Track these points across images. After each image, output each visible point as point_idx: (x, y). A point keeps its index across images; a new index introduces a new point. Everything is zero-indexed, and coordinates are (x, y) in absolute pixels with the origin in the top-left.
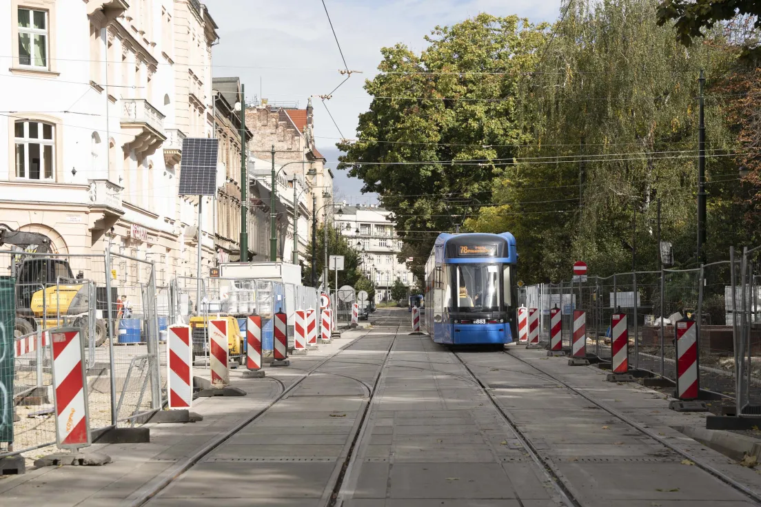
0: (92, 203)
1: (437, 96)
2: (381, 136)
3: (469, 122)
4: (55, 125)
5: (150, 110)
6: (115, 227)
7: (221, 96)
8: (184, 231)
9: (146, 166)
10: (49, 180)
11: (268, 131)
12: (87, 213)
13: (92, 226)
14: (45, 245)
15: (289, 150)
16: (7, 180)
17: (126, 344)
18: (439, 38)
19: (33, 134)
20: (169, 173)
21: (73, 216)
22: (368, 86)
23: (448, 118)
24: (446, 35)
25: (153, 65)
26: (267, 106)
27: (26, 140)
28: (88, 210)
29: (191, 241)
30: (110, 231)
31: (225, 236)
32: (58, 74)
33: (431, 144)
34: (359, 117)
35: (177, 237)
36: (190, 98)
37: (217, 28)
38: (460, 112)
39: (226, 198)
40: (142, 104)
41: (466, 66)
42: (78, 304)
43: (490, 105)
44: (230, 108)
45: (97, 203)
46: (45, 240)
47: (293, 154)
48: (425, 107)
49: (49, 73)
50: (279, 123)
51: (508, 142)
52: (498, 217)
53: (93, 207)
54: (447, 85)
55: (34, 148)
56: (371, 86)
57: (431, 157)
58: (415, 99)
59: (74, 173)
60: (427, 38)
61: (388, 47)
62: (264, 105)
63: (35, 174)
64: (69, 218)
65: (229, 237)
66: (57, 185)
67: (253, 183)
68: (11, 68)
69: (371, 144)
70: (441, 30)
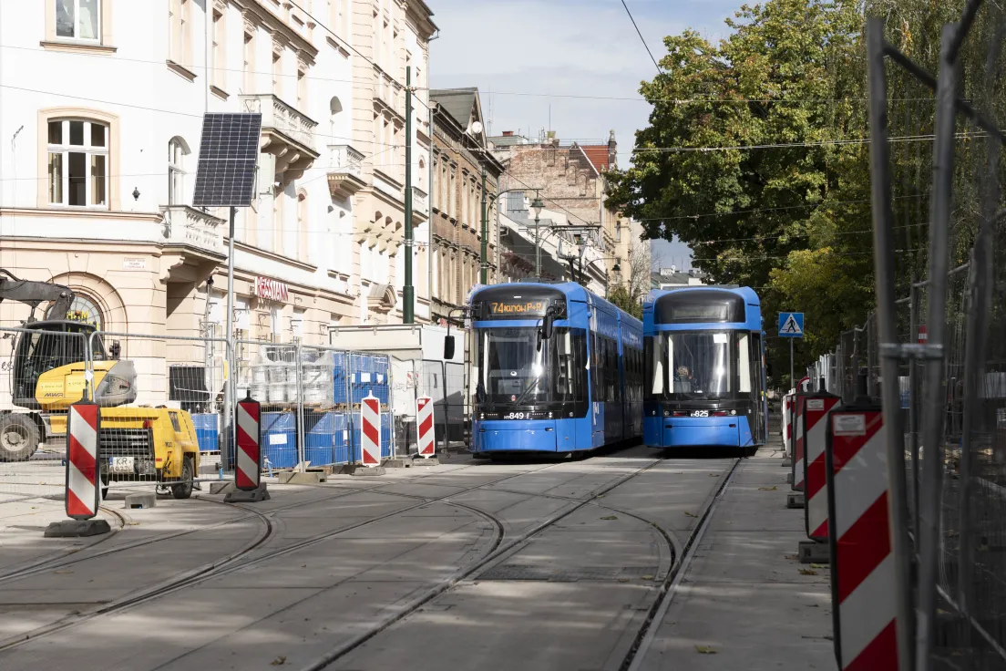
0: (165, 241)
1: (738, 99)
2: (662, 160)
3: (784, 132)
4: (108, 124)
5: (287, 112)
6: (215, 278)
7: (442, 109)
8: (366, 291)
9: (292, 194)
10: (101, 207)
11: (555, 173)
12: (155, 255)
13: (165, 274)
14: (65, 301)
15: (582, 197)
16: (35, 207)
17: (209, 451)
18: (747, 22)
19: (77, 137)
20: (337, 209)
21: (134, 259)
22: (646, 90)
23: (754, 131)
24: (757, 17)
25: (308, 53)
26: (554, 141)
27: (66, 147)
28: (159, 251)
29: (377, 305)
30: (204, 283)
31: (454, 302)
32: (114, 50)
33: (727, 167)
34: (636, 135)
35: (353, 299)
36: (375, 104)
37: (433, 15)
38: (773, 122)
39: (455, 250)
40: (270, 101)
41: (783, 56)
42: (107, 391)
43: (816, 109)
44: (460, 127)
45: (171, 240)
46: (64, 294)
47: (588, 202)
48: (723, 115)
49: (101, 48)
50: (570, 161)
51: (841, 159)
52: (814, 265)
53: (165, 247)
54: (751, 82)
55: (77, 161)
56: (649, 90)
57: (730, 187)
58: (710, 106)
59: (136, 195)
60: (729, 22)
61: (673, 36)
62: (551, 139)
63: (77, 197)
64: (127, 263)
65: (461, 303)
66: (110, 214)
67: (505, 232)
68: (43, 40)
69: (651, 173)
70: (750, 10)
